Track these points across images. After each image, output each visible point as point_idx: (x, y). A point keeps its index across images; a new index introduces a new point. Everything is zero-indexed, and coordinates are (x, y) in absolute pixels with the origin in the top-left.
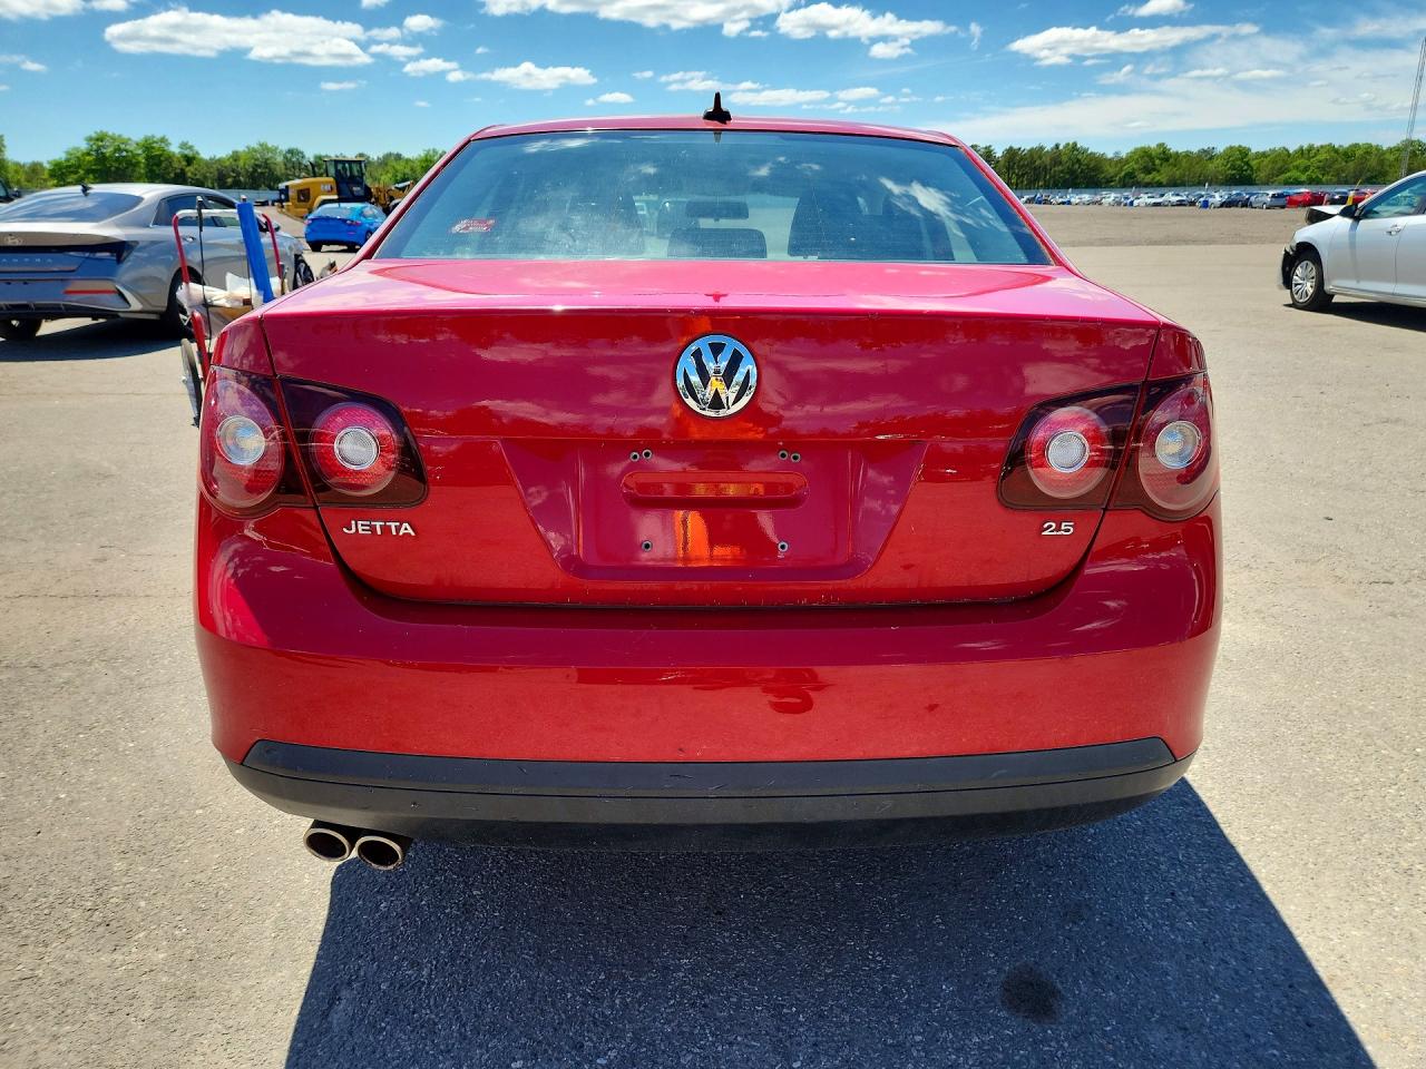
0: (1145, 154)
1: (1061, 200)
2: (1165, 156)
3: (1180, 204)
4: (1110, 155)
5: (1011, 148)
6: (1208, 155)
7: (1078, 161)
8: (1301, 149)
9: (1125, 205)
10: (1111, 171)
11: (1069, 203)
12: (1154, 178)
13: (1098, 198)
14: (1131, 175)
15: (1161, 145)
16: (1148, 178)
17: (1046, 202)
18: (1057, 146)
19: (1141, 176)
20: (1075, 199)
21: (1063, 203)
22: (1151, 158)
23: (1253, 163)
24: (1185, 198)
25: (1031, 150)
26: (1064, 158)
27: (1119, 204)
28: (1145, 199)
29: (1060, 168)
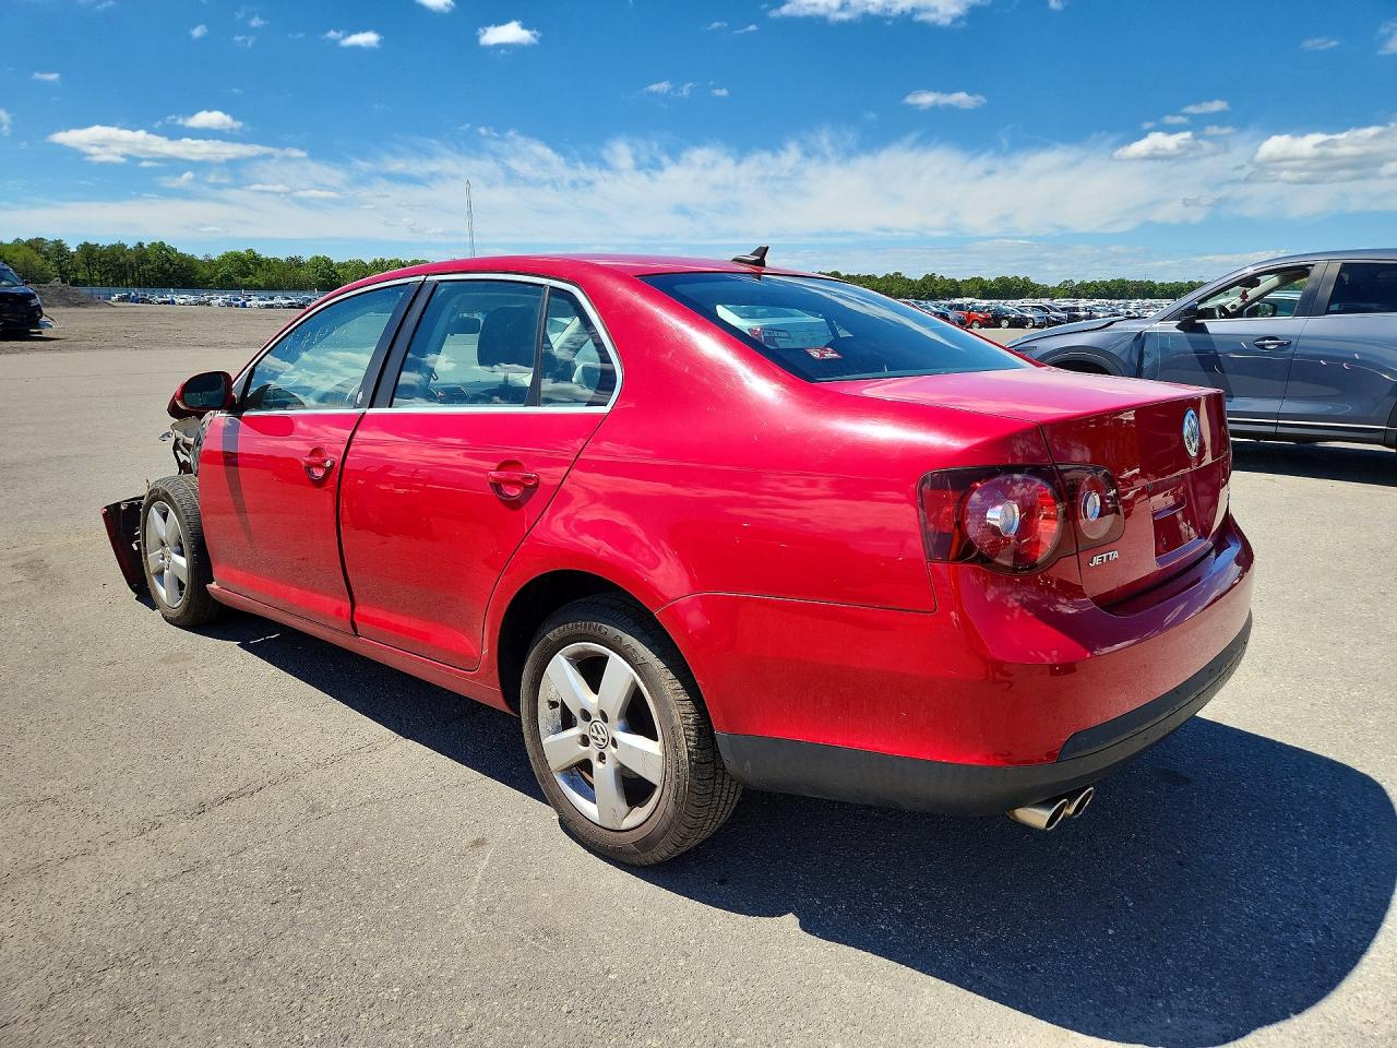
0: (237, 258)
1: (160, 300)
2: (257, 261)
3: (292, 306)
4: (200, 257)
5: (86, 244)
6: (296, 263)
7: (169, 260)
8: (375, 262)
9: (237, 306)
10: (207, 272)
11: (173, 302)
12: (251, 281)
13: (206, 298)
14: (228, 277)
15: (249, 251)
16: (246, 281)
17: (143, 301)
18: (141, 245)
19: (238, 279)
20: (178, 300)
21: (165, 303)
22: (244, 262)
23: (340, 271)
24: (294, 301)
25: (112, 247)
26: (152, 258)
27: (229, 305)
28: (255, 301)
29: (149, 266)
